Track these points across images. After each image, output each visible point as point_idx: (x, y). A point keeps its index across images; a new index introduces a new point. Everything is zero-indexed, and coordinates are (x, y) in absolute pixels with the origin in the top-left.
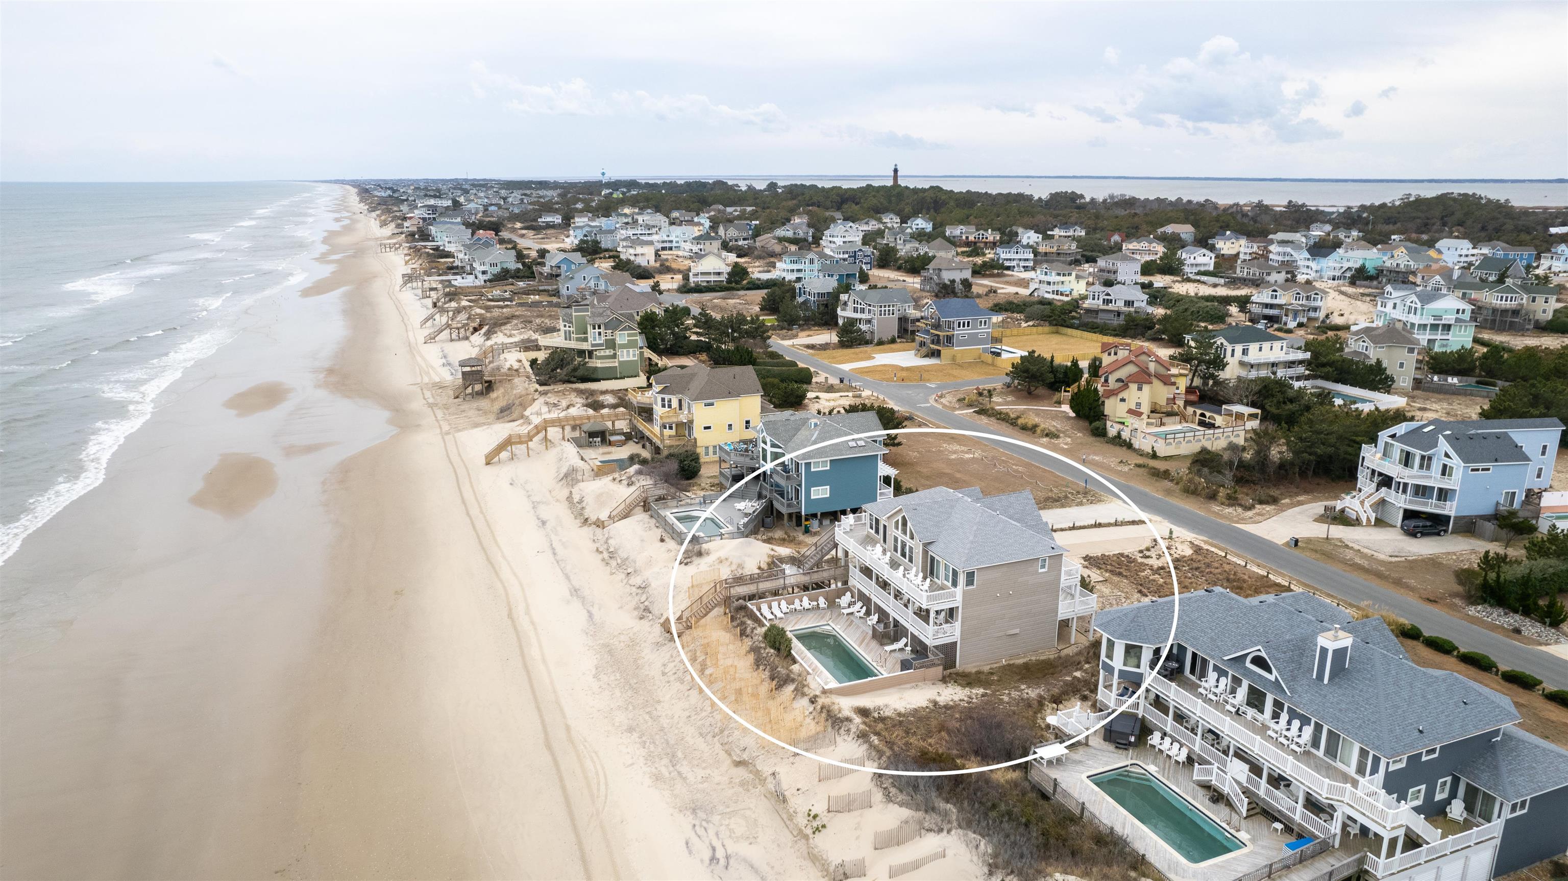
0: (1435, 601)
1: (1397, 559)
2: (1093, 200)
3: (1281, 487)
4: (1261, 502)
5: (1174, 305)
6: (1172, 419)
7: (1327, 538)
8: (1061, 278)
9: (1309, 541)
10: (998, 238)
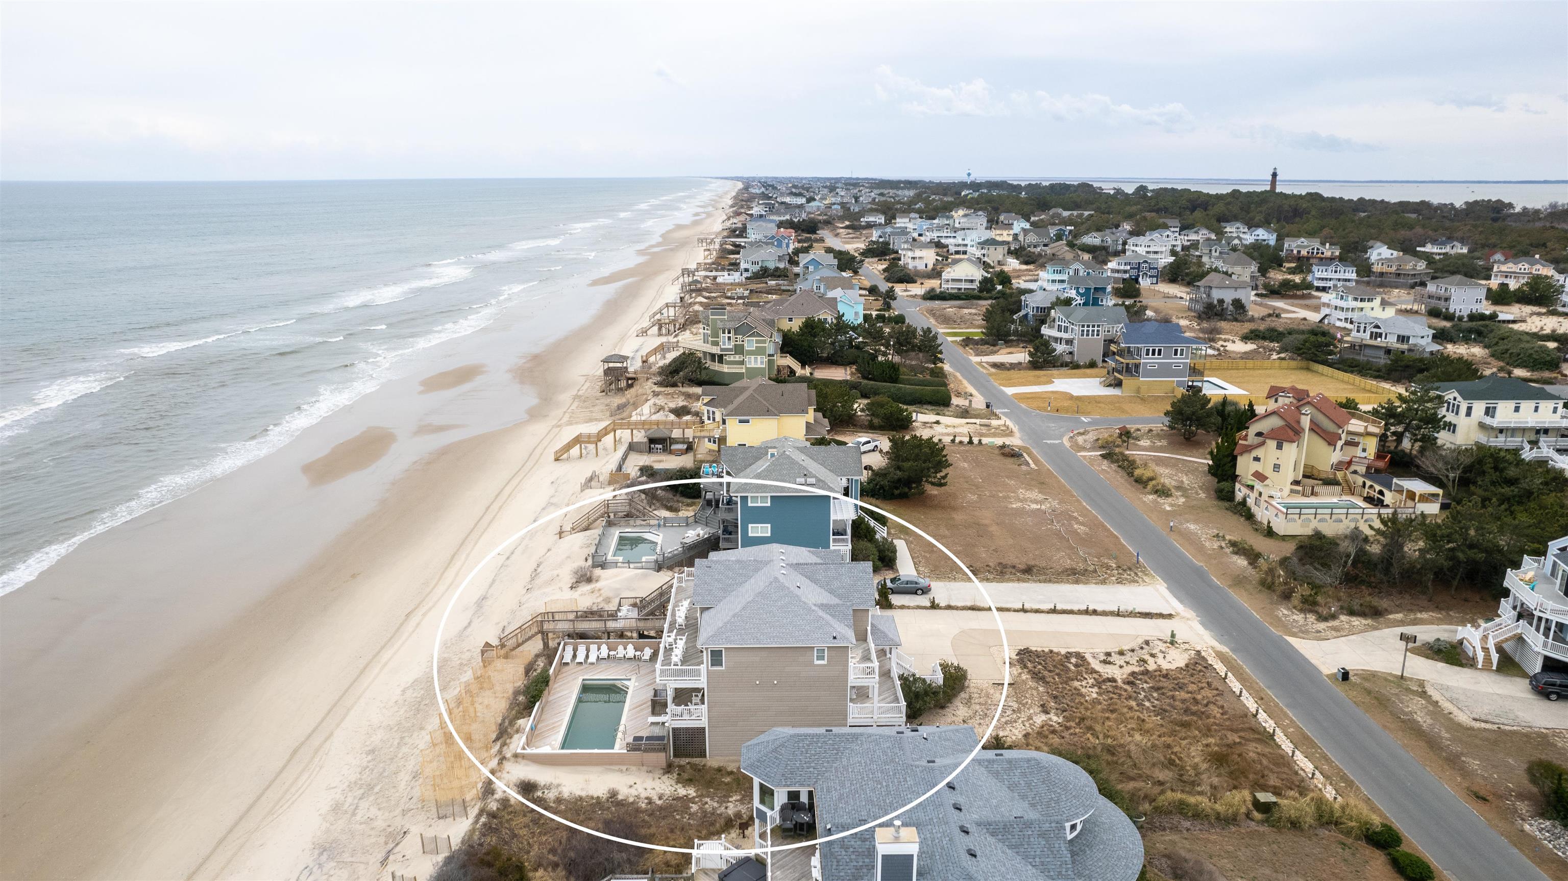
0: (1484, 799)
1: (1483, 725)
2: (1525, 209)
3: (1407, 596)
4: (1352, 613)
5: (1497, 343)
6: (1330, 488)
7: (1402, 676)
8: (1359, 304)
9: (1371, 676)
10: (1337, 254)
